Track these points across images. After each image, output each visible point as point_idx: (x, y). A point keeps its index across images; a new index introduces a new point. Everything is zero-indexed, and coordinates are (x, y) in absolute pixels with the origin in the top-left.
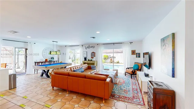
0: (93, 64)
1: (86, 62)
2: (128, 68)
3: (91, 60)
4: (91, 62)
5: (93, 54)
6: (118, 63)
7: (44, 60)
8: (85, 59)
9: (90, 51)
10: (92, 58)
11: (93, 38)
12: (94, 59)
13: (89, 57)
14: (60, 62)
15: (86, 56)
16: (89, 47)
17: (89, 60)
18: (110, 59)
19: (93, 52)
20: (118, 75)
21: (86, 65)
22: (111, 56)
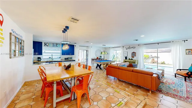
0: (134, 62)
1: (126, 60)
2: (180, 70)
3: (132, 59)
4: (132, 61)
5: (134, 54)
6: (163, 63)
7: (96, 58)
8: (126, 58)
9: (130, 51)
10: (132, 57)
11: (136, 40)
12: (135, 58)
13: (130, 57)
15: (126, 56)
16: (129, 48)
17: (129, 59)
18: (152, 59)
19: (134, 52)
20: (165, 75)
21: (127, 64)
22: (152, 56)
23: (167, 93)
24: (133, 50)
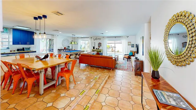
0: (100, 51)
1: (94, 50)
2: (126, 55)
3: (98, 49)
4: (98, 50)
5: (100, 44)
6: (118, 52)
7: (63, 48)
8: (94, 48)
9: (97, 42)
10: (99, 47)
12: (100, 48)
13: (96, 47)
14: (73, 50)
15: (94, 46)
16: (96, 39)
17: (96, 49)
18: (112, 48)
19: (100, 43)
20: (119, 59)
21: (95, 53)
22: (112, 46)
23: (120, 69)
24: (99, 41)
